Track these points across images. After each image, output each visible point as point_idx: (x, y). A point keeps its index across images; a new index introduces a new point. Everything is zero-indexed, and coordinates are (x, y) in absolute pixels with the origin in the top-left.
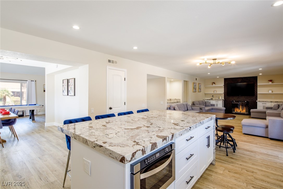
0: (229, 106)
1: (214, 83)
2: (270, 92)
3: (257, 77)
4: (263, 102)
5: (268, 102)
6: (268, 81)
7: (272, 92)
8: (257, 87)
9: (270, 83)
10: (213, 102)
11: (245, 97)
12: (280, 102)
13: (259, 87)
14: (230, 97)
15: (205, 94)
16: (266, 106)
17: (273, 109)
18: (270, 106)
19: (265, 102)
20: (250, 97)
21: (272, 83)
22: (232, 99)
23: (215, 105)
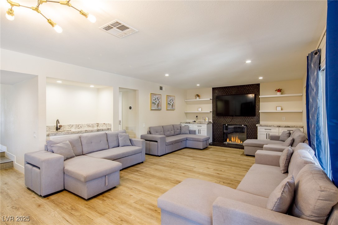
0: (219, 133)
1: (198, 95)
2: (279, 109)
3: (259, 84)
4: (267, 126)
5: (274, 126)
6: (276, 91)
7: (282, 109)
8: (259, 102)
9: (279, 94)
10: (193, 127)
11: (242, 118)
12: (292, 127)
13: (262, 102)
14: (221, 118)
15: (186, 114)
16: (271, 134)
17: (280, 139)
18: (277, 134)
19: (270, 126)
20: (249, 119)
21: (282, 94)
22: (223, 121)
23: (197, 132)
